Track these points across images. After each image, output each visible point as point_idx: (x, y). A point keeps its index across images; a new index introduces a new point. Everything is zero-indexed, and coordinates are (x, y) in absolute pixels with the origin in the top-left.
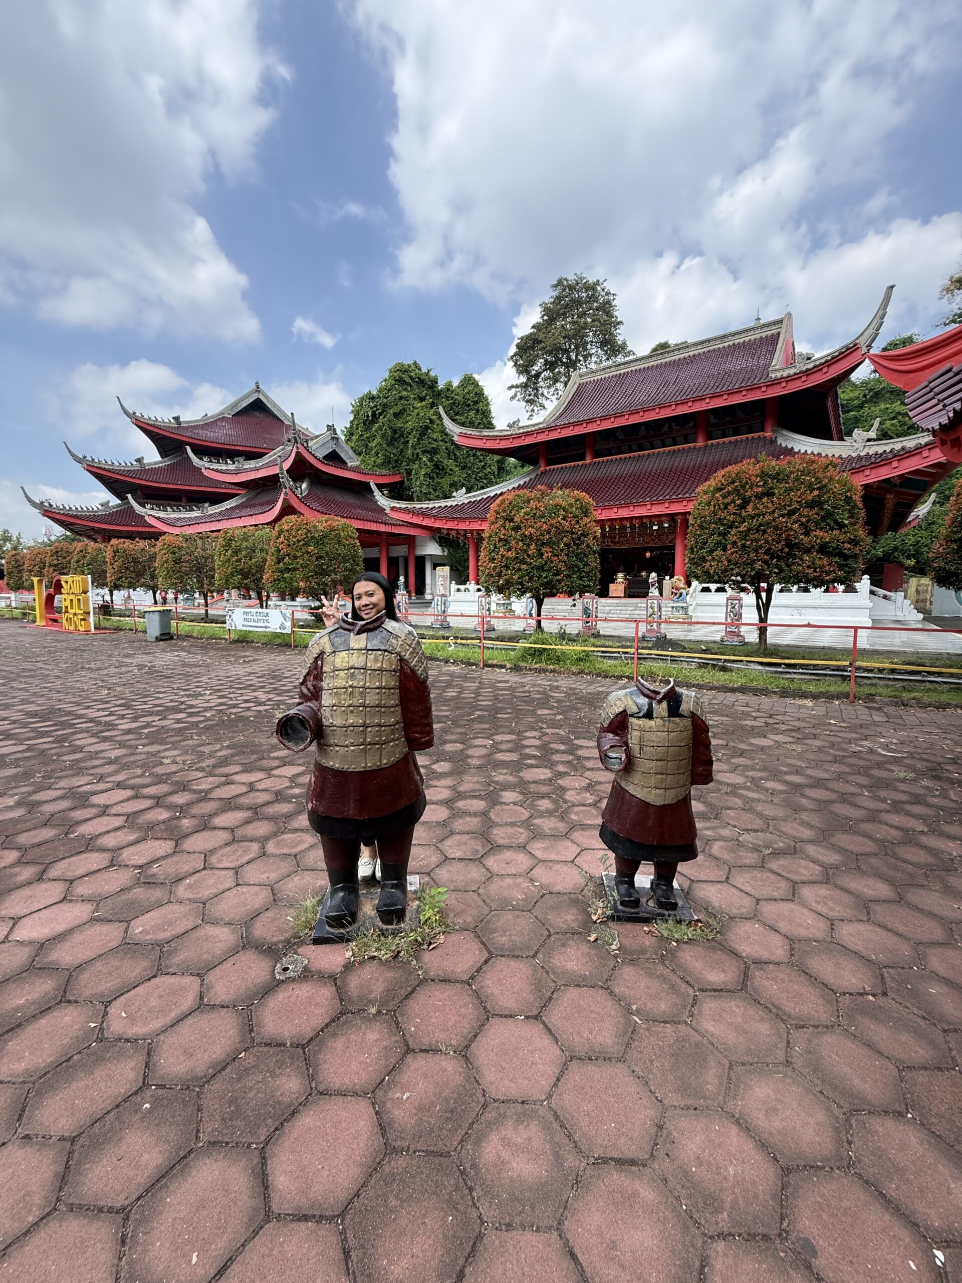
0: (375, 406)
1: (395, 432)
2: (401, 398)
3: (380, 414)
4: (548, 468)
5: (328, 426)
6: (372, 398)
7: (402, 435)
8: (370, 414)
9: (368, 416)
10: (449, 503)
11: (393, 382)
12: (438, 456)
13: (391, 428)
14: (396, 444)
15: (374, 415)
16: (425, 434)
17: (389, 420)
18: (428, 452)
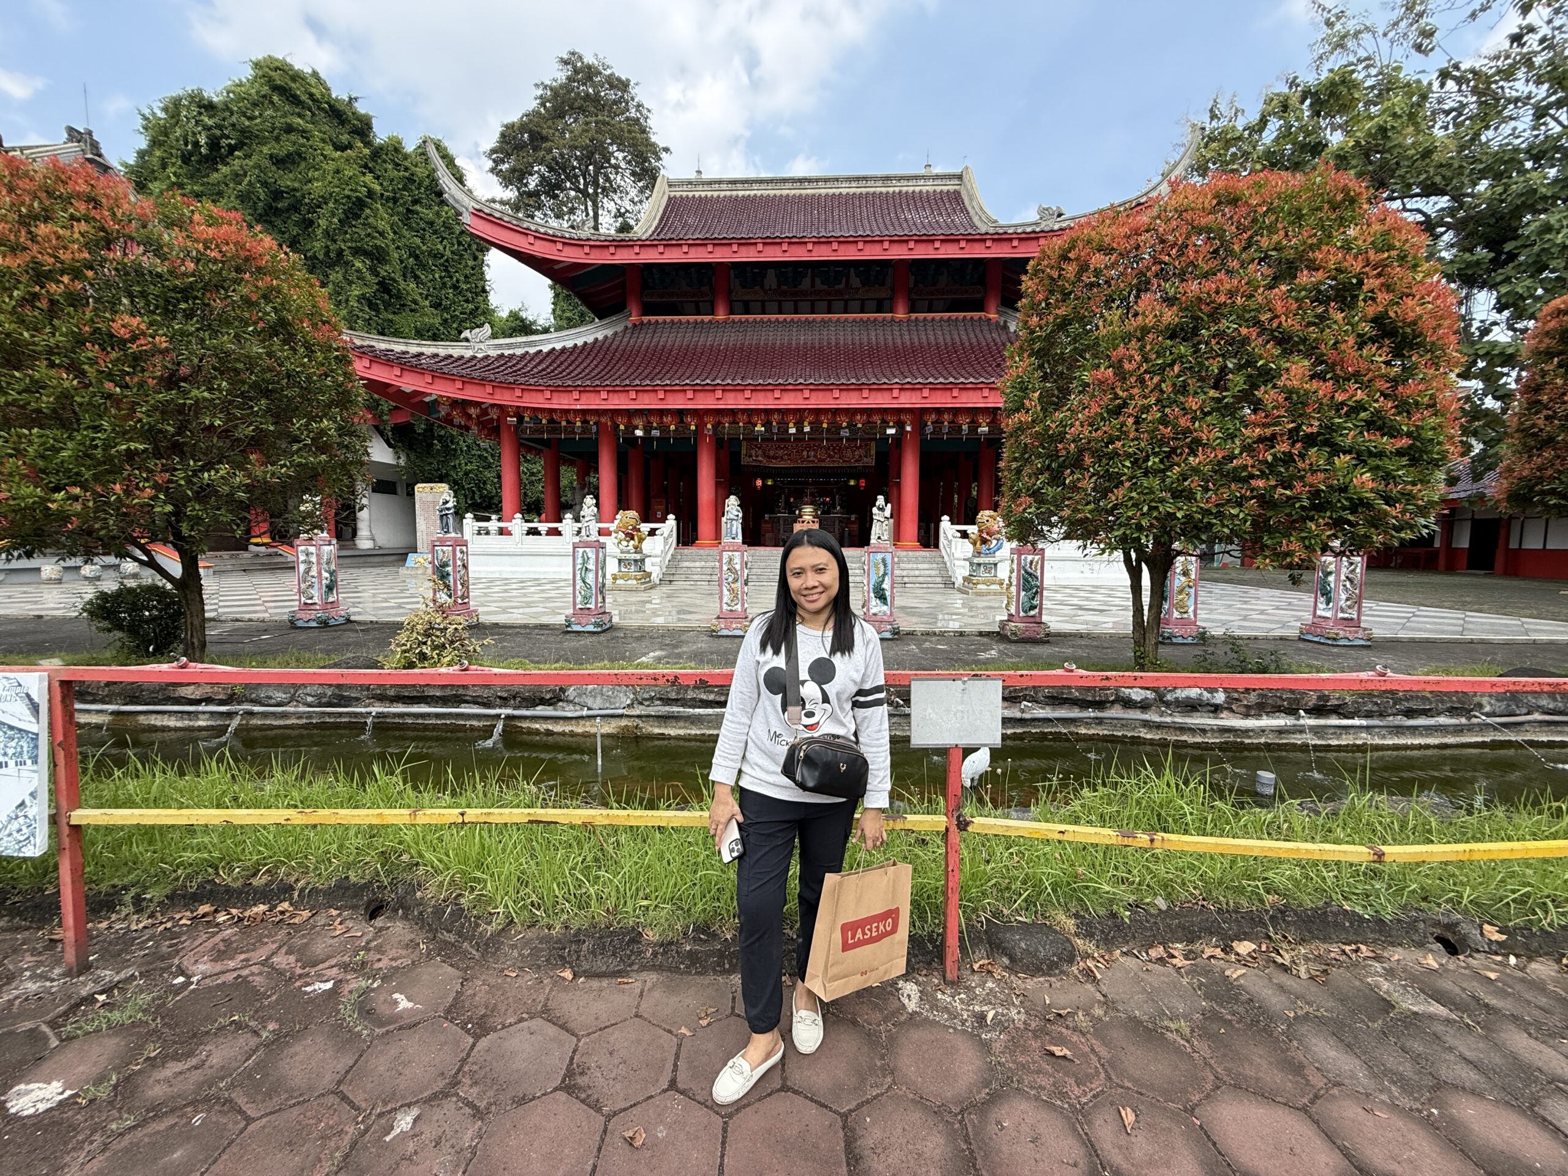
0: (219, 127)
1: (277, 195)
2: (289, 129)
3: (232, 149)
4: (646, 319)
5: (71, 130)
6: (209, 107)
7: (295, 208)
8: (203, 140)
9: (196, 144)
10: (456, 350)
11: (266, 89)
12: (387, 267)
13: (265, 184)
14: (278, 222)
15: (214, 144)
16: (358, 217)
17: (257, 166)
18: (366, 254)
